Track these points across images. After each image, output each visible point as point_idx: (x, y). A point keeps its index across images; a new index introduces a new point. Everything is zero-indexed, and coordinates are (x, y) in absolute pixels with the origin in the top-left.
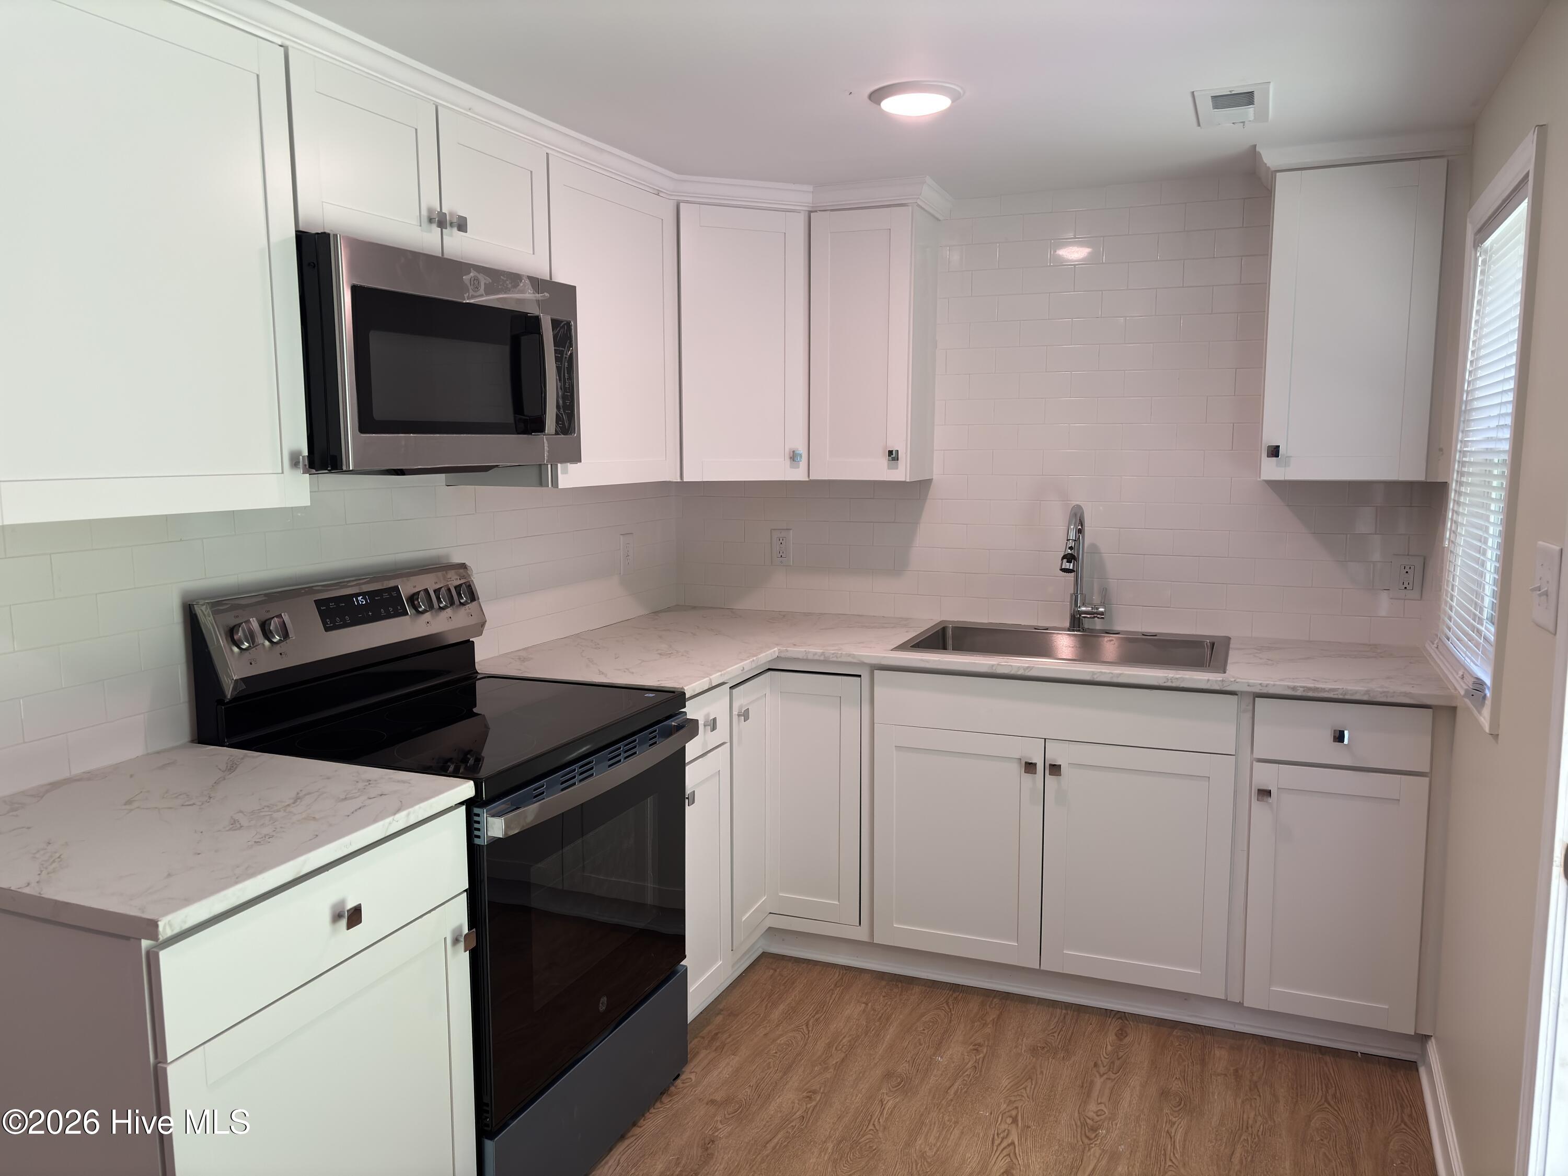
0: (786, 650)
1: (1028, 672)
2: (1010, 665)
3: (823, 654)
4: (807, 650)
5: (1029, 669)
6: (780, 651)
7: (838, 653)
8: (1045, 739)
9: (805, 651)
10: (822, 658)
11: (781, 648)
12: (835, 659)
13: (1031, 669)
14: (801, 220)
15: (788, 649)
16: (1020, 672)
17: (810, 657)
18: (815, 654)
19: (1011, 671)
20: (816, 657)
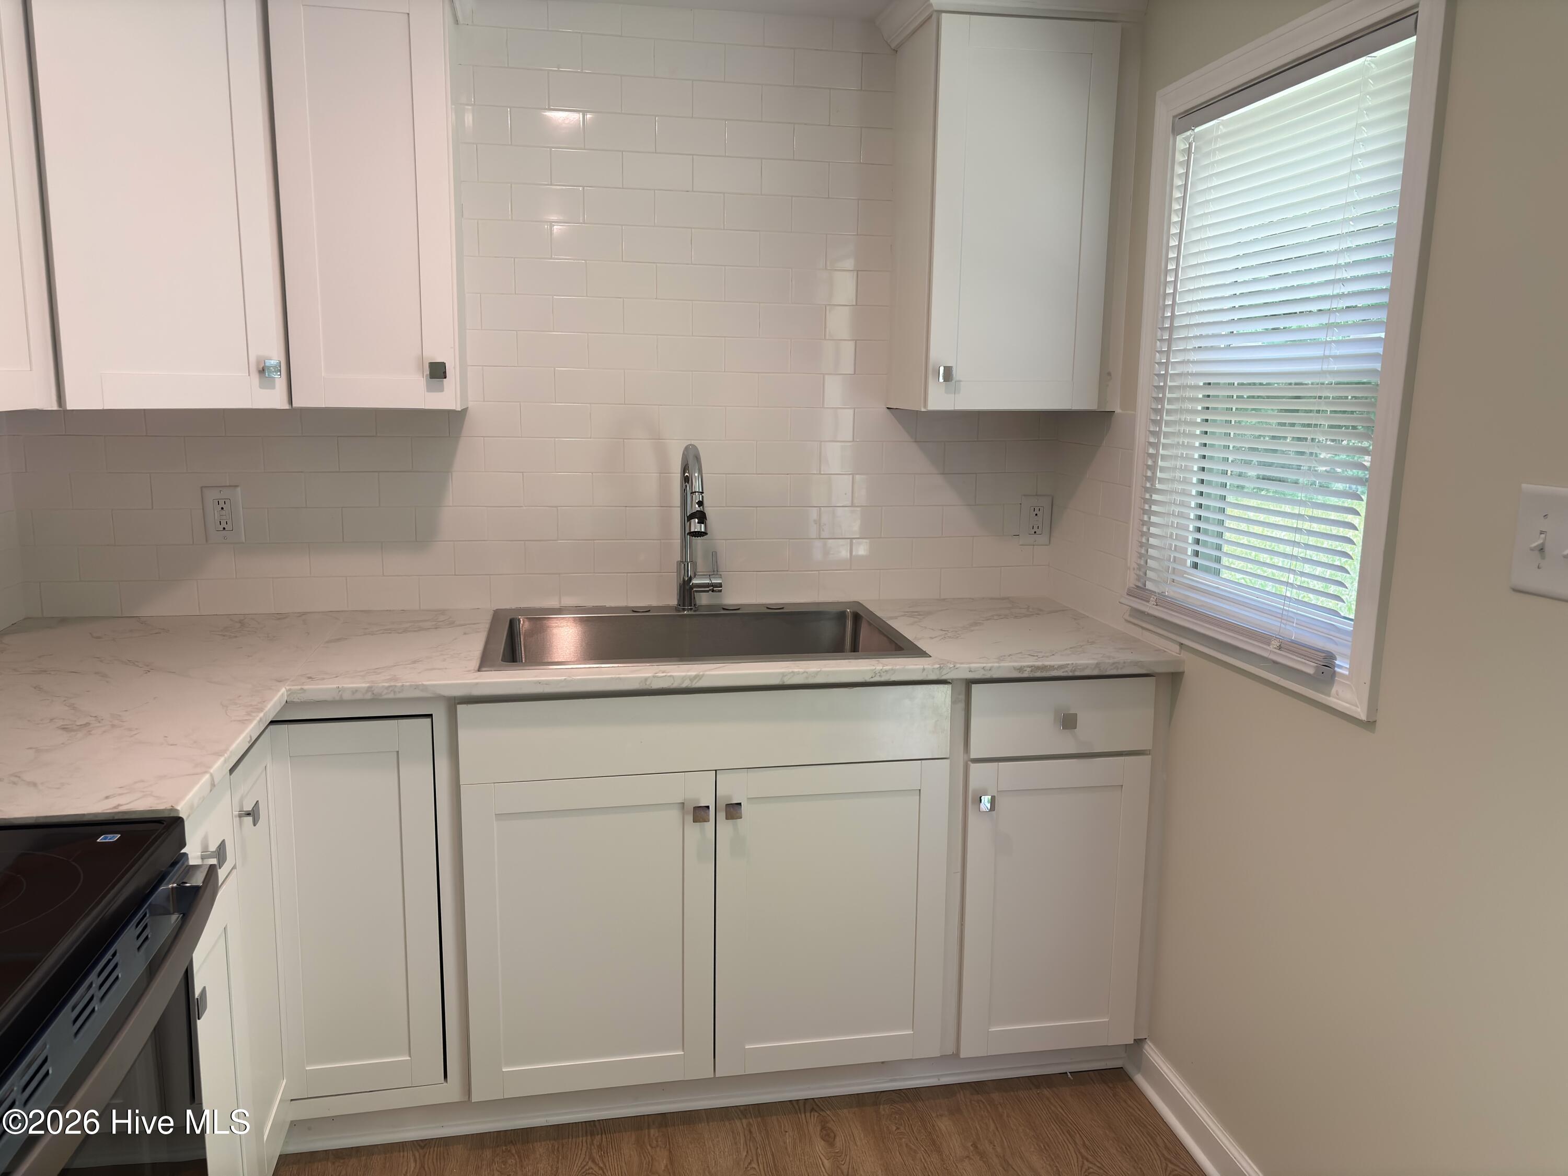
0: (301, 689)
1: (696, 683)
2: (670, 676)
3: (369, 689)
4: (340, 686)
5: (698, 679)
6: (290, 693)
7: (396, 686)
8: (716, 771)
9: (337, 687)
11: (293, 685)
12: (391, 696)
15: (305, 687)
16: (685, 685)
17: (347, 696)
18: (355, 691)
19: (672, 684)
20: (358, 696)
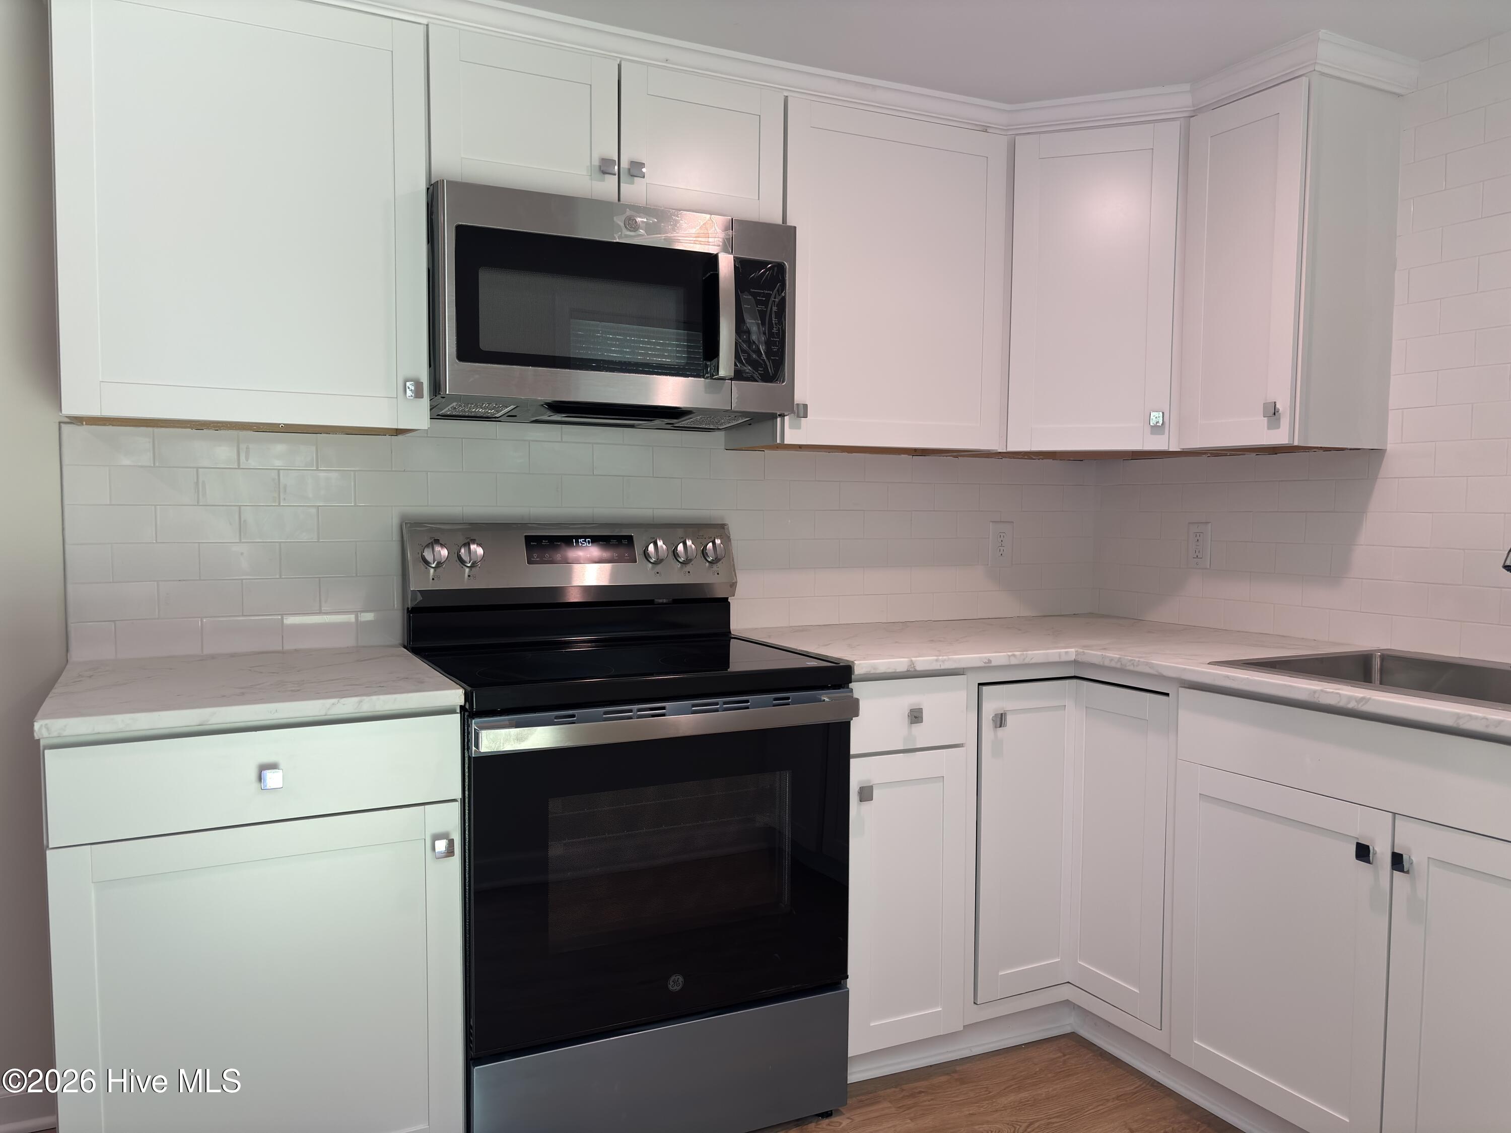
0: (1083, 652)
1: (1362, 706)
2: (1338, 693)
3: (1119, 660)
4: (1104, 654)
5: (1363, 702)
6: (1077, 654)
7: (1135, 660)
9: (1102, 655)
10: (1118, 666)
11: (1079, 650)
12: (1131, 668)
13: (1366, 703)
14: (1174, 129)
15: (1086, 651)
16: (1352, 705)
17: (1107, 663)
18: (1112, 660)
19: (1339, 702)
20: (1113, 664)
